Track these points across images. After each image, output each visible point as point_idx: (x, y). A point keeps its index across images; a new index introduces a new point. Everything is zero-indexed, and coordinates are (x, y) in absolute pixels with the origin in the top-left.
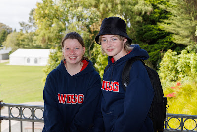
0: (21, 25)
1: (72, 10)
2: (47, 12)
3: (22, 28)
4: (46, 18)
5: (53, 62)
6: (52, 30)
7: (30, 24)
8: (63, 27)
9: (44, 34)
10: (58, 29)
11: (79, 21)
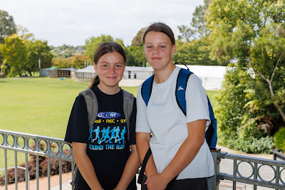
0: (180, 30)
1: (266, 6)
2: (226, 9)
3: (181, 34)
4: (225, 18)
5: (232, 86)
6: (233, 36)
7: (193, 29)
8: (251, 31)
9: (222, 43)
10: (244, 34)
11: (276, 22)
